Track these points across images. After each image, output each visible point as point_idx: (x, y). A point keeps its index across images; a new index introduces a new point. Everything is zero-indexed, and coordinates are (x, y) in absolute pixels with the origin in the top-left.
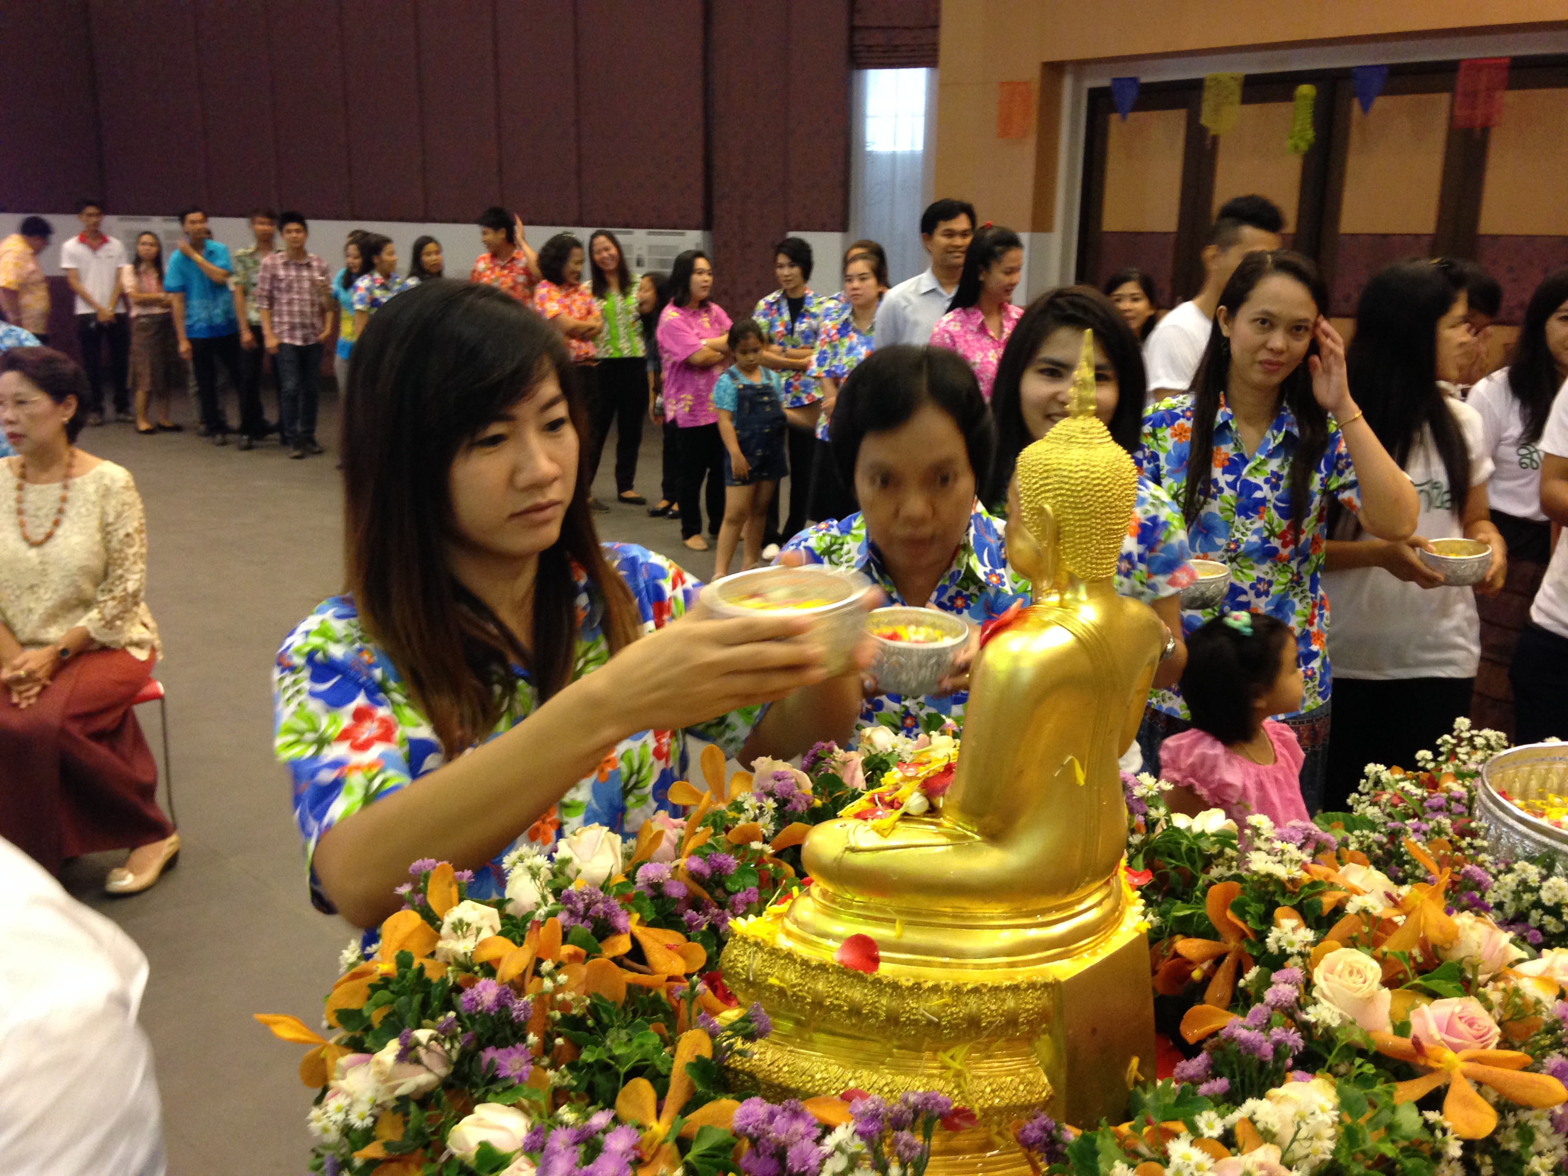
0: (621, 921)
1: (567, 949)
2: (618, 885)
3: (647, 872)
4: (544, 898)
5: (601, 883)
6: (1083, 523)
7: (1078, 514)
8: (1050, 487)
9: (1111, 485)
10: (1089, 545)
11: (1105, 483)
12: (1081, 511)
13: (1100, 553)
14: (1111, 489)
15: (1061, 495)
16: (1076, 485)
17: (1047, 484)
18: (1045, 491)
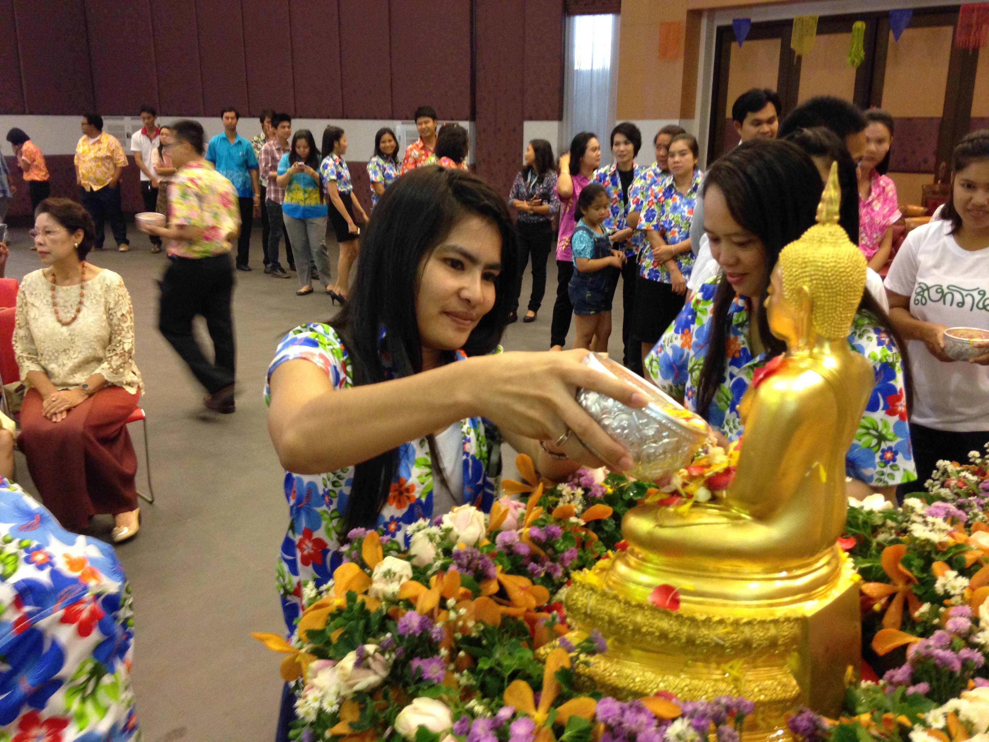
0: (491, 572)
2: (484, 546)
3: (503, 538)
4: (438, 555)
5: (474, 544)
6: (831, 299)
7: (828, 293)
8: (807, 274)
9: (852, 272)
10: (834, 315)
11: (848, 270)
12: (830, 291)
13: (841, 320)
14: (851, 275)
15: (816, 279)
16: (828, 272)
17: (805, 272)
18: (803, 277)
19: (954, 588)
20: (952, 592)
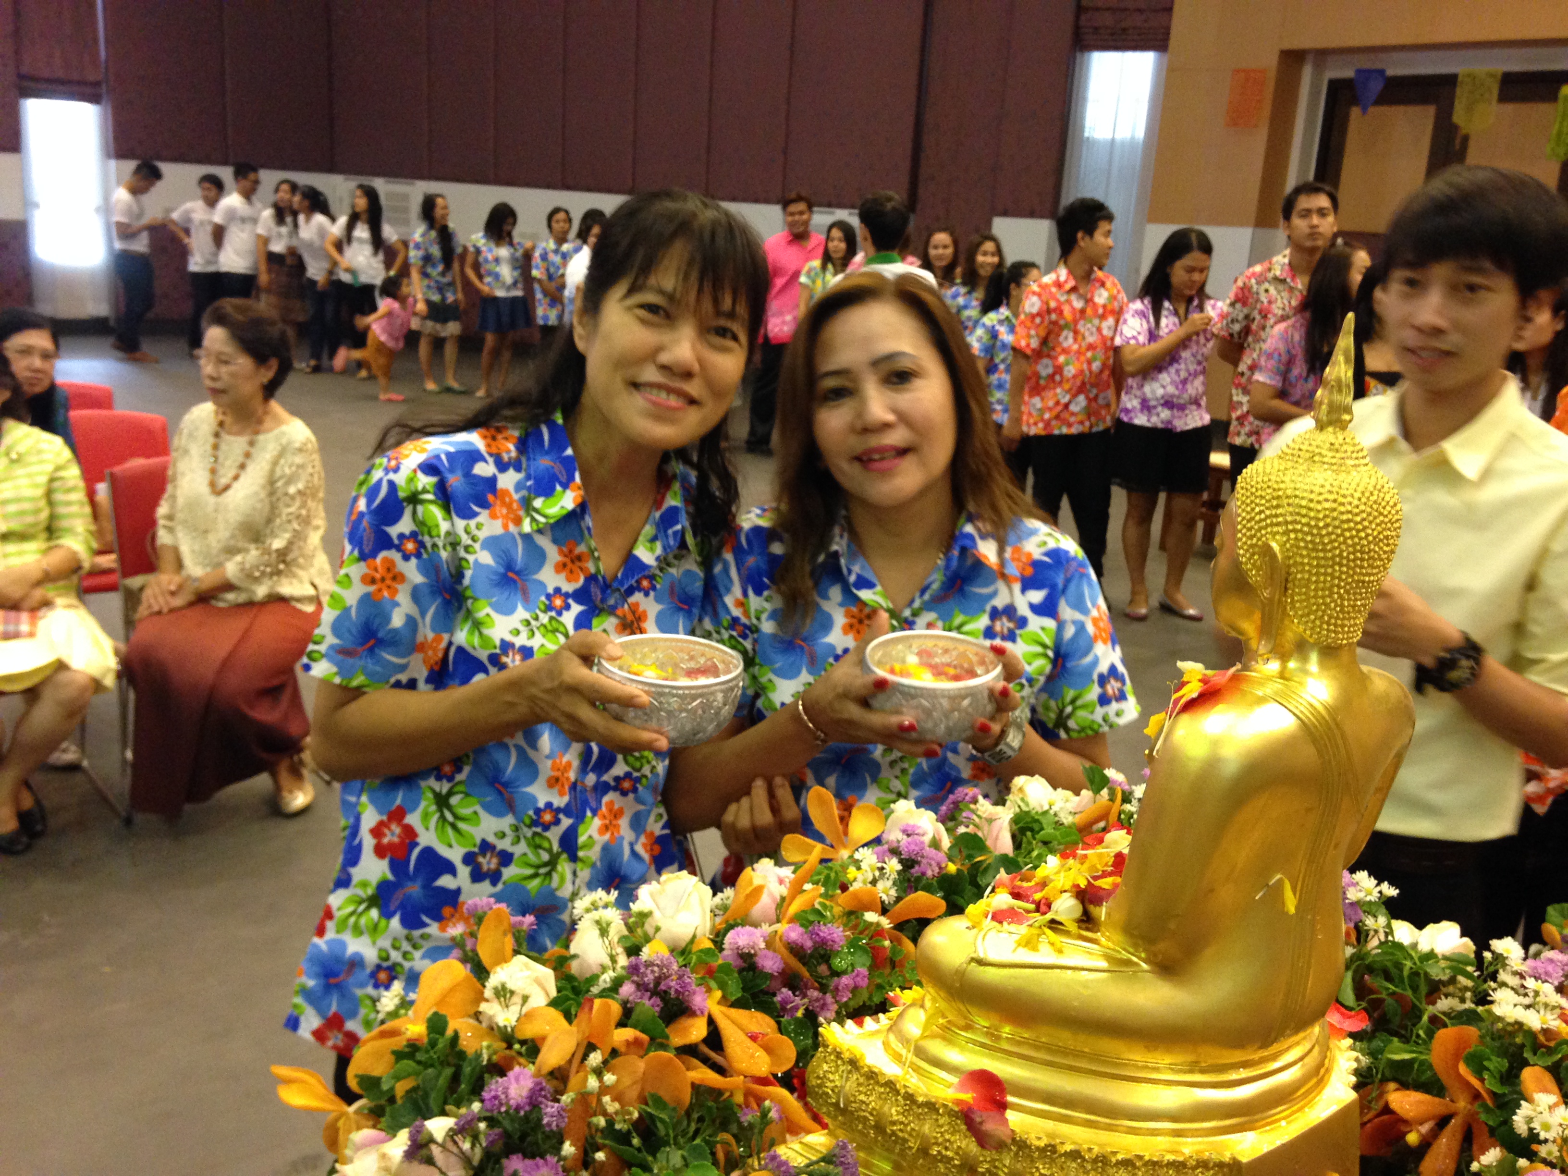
0: (698, 1000)
1: (627, 1034)
2: (701, 951)
3: (739, 938)
4: (613, 959)
5: (683, 945)
6: (1322, 570)
7: (1317, 558)
8: (1280, 519)
9: (1366, 523)
10: (1328, 600)
11: (1358, 519)
12: (1321, 555)
13: (1342, 611)
14: (1365, 528)
15: (1295, 531)
16: (1318, 519)
17: (1276, 516)
18: (1272, 525)
19: (1547, 1127)
20: (1543, 1135)
